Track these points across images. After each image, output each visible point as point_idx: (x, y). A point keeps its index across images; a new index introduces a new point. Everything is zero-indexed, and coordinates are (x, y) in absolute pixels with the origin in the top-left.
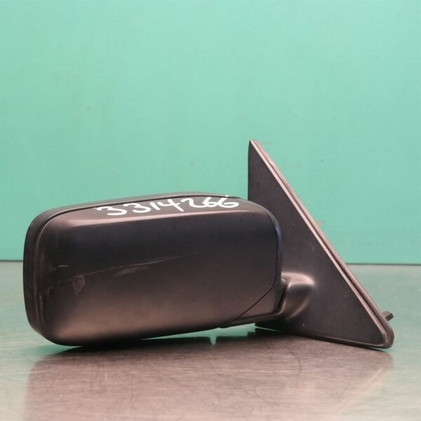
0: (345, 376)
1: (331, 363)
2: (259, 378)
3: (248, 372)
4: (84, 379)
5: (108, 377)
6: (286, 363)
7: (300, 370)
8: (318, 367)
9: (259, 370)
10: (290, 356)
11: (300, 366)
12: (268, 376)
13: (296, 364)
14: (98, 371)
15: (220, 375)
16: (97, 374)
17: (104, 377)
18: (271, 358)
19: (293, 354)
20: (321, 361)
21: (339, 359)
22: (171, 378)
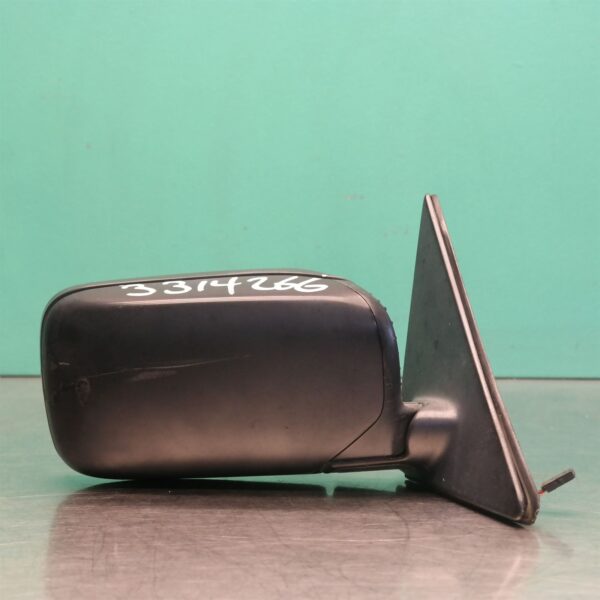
0: (475, 546)
1: (455, 527)
2: (347, 551)
3: (330, 542)
4: (82, 555)
5: (119, 551)
6: (386, 527)
7: (409, 537)
8: (435, 532)
9: (345, 538)
10: (393, 517)
11: (408, 533)
12: (359, 547)
13: (403, 529)
14: (104, 542)
15: (287, 546)
16: (103, 547)
17: (113, 551)
18: (365, 521)
19: (397, 513)
20: (440, 524)
21: (467, 522)
22: (213, 552)
